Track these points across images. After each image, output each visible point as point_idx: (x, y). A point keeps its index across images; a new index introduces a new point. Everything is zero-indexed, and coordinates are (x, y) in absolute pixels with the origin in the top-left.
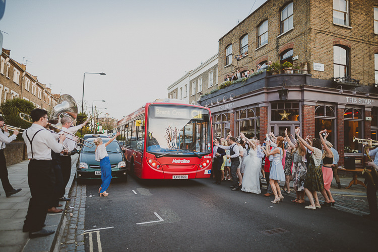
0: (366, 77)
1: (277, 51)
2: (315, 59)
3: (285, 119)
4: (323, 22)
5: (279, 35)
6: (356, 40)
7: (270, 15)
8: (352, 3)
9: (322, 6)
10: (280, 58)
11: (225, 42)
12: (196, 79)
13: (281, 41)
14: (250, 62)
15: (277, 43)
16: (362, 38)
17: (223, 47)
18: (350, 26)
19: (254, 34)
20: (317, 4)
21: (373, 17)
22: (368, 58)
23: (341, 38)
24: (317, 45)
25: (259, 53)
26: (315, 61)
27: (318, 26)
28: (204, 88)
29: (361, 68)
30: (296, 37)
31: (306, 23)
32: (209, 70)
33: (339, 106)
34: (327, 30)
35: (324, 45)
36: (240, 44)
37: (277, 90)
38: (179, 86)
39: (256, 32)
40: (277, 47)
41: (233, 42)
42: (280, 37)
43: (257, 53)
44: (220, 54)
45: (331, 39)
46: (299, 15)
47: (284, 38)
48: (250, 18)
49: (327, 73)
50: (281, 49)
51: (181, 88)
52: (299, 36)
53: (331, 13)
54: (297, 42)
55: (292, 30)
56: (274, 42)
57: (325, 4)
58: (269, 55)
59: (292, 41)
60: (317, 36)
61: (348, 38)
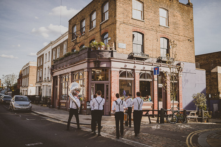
0: (155, 53)
1: (100, 33)
2: (120, 40)
3: (100, 80)
4: (125, 17)
5: (101, 22)
6: (148, 29)
7: (97, 8)
8: (145, 6)
9: (124, 6)
10: (102, 38)
11: (72, 23)
12: (56, 48)
13: (103, 27)
14: (86, 39)
15: (100, 28)
16: (151, 28)
17: (71, 26)
18: (144, 20)
19: (88, 19)
20: (121, 5)
21: (159, 15)
22: (156, 41)
23: (138, 27)
24: (121, 31)
25: (91, 34)
26: (119, 41)
27: (122, 19)
28: (61, 55)
29: (151, 47)
30: (110, 25)
31: (115, 17)
32: (64, 42)
33: (136, 71)
34: (128, 22)
35: (126, 32)
36: (81, 25)
37: (92, 61)
38: (44, 52)
39: (89, 18)
40: (100, 31)
41: (77, 24)
42: (102, 24)
43: (90, 33)
44: (69, 31)
45: (131, 28)
46: (111, 11)
47: (104, 25)
48: (87, 8)
49: (128, 49)
50: (103, 31)
51: (46, 54)
52: (111, 24)
53: (131, 11)
54: (110, 29)
55: (108, 20)
56: (99, 27)
57: (127, 6)
58: (96, 35)
59: (108, 27)
60: (121, 26)
61: (142, 27)
